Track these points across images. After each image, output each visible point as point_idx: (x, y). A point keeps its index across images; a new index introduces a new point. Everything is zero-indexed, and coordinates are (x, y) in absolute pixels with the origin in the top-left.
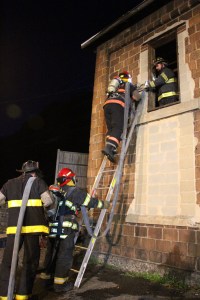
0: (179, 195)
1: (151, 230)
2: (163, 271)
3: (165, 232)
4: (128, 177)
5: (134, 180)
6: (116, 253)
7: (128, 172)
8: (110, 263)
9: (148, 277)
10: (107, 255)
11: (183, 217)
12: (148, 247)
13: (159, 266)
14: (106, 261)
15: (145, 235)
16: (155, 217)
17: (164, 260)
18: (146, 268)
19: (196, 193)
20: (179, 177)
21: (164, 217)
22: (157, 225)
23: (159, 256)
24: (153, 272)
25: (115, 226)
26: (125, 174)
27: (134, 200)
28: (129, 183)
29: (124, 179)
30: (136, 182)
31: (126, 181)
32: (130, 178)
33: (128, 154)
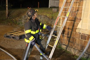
4: (79, 8)
6: (71, 46)
7: (79, 6)
8: (68, 50)
10: (67, 46)
14: (66, 49)
15: (85, 39)
18: (85, 55)
25: (71, 33)
26: (77, 6)
27: (81, 21)
28: (79, 12)
29: (77, 9)
30: (83, 11)
31: (78, 10)
32: (80, 9)
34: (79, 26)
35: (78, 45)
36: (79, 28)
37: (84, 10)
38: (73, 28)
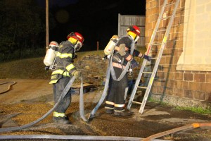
1: (196, 75)
2: (205, 106)
3: (208, 76)
4: (177, 34)
5: (182, 37)
6: (169, 94)
7: (177, 31)
8: (164, 101)
9: (194, 109)
10: (163, 95)
12: (194, 88)
13: (202, 102)
14: (161, 99)
15: (192, 79)
16: (200, 65)
17: (207, 98)
18: (192, 104)
21: (206, 65)
22: (201, 72)
23: (202, 95)
24: (198, 106)
25: (168, 73)
26: (175, 32)
27: (183, 53)
28: (179, 40)
29: (174, 36)
30: (184, 38)
31: (176, 38)
32: (179, 36)
33: (179, 16)
34: (180, 61)
35: (181, 90)
36: (180, 65)
37: (186, 37)
38: (170, 66)
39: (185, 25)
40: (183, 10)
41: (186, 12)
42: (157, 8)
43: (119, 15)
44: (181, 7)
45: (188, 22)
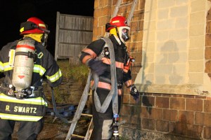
0: (187, 64)
1: (158, 99)
3: (173, 100)
4: (134, 44)
5: (141, 48)
7: (135, 40)
11: (190, 86)
12: (155, 116)
13: (166, 135)
16: (163, 86)
17: (171, 130)
18: (153, 137)
19: (204, 61)
20: (188, 45)
21: (171, 86)
22: (164, 94)
23: (166, 126)
26: (132, 42)
27: (142, 68)
28: (137, 51)
29: (131, 47)
30: (143, 50)
31: (133, 49)
32: (137, 46)
33: (136, 20)
36: (138, 85)
37: (146, 48)
39: (145, 32)
40: (142, 13)
41: (146, 15)
42: (109, 8)
43: (58, 13)
44: (139, 9)
45: (148, 29)
